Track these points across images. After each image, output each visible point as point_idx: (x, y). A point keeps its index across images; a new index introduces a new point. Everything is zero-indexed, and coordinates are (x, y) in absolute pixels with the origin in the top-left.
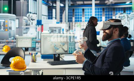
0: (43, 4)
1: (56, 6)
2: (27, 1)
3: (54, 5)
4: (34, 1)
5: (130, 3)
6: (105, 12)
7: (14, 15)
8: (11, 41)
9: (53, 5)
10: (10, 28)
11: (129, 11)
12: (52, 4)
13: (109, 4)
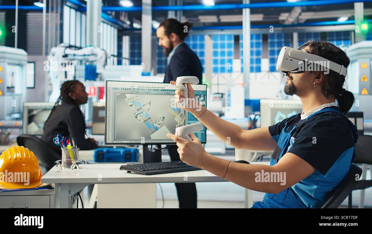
0: (104, 22)
1: (140, 29)
2: (59, 14)
3: (136, 25)
4: (78, 13)
5: (349, 19)
6: (269, 45)
7: (22, 52)
8: (11, 125)
9: (131, 25)
10: (11, 89)
11: (342, 42)
12: (128, 23)
13: (290, 23)
